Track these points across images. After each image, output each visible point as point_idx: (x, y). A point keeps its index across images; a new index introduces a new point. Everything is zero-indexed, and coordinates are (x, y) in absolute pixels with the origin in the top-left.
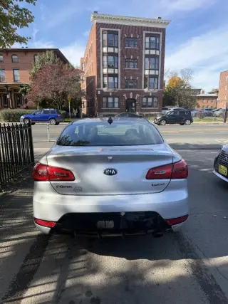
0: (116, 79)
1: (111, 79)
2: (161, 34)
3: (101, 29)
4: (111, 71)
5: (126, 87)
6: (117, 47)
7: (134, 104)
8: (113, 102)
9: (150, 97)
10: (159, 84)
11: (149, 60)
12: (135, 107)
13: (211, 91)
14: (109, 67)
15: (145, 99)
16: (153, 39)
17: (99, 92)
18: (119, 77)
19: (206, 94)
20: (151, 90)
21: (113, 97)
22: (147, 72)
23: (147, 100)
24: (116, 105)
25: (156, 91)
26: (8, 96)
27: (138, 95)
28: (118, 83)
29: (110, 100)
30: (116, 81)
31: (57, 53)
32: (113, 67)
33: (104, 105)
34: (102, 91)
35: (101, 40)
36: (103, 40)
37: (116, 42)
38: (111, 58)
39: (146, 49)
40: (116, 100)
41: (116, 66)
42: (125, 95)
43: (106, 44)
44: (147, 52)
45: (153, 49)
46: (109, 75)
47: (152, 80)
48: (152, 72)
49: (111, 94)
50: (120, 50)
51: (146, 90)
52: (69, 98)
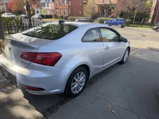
26: (105, 11)
52: (136, 11)
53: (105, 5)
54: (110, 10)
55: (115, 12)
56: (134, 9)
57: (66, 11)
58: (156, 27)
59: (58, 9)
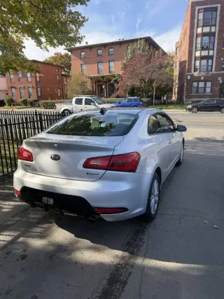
0: (210, 61)
1: (204, 62)
3: (197, 8)
4: (205, 53)
6: (215, 25)
8: (205, 88)
14: (203, 49)
17: (189, 77)
18: (215, 58)
21: (205, 81)
24: (208, 90)
26: (103, 87)
28: (212, 66)
30: (210, 64)
31: (149, 41)
32: (208, 49)
33: (194, 90)
34: (192, 76)
35: (196, 21)
36: (198, 20)
37: (214, 20)
38: (206, 39)
41: (211, 47)
42: (220, 79)
43: (201, 24)
46: (202, 58)
49: (202, 78)
50: (218, 28)
52: (154, 85)
53: (103, 77)
54: (113, 85)
55: (121, 87)
56: (151, 81)
57: (31, 90)
58: (190, 106)
59: (14, 87)
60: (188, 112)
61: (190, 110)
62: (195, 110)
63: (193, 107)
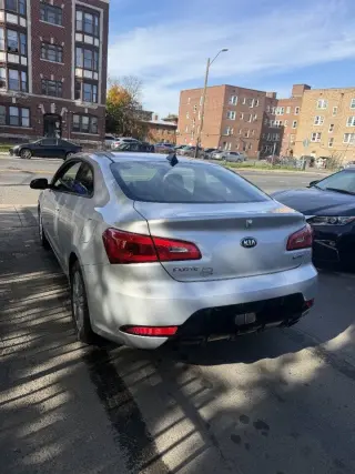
0: (23, 74)
1: (14, 74)
2: (102, 11)
4: (14, 59)
5: (44, 92)
6: (25, 17)
7: (57, 125)
8: (20, 117)
9: (86, 115)
10: (100, 97)
11: (83, 52)
12: (60, 129)
13: (166, 117)
14: (9, 50)
15: (76, 119)
16: (89, 17)
18: (29, 72)
19: (160, 122)
20: (88, 104)
21: (19, 106)
22: (79, 73)
23: (81, 120)
24: (26, 122)
25: (95, 107)
27: (64, 110)
29: (14, 111)
30: (24, 79)
32: (16, 52)
38: (13, 35)
39: (77, 32)
40: (25, 113)
41: (23, 52)
42: (41, 106)
43: (1, 6)
44: (79, 37)
45: (88, 34)
46: (11, 66)
47: (88, 87)
48: (88, 75)
49: (14, 101)
50: (29, 23)
51: (78, 102)
58: (18, 147)
60: (14, 157)
61: (19, 153)
62: (27, 153)
63: (23, 149)
